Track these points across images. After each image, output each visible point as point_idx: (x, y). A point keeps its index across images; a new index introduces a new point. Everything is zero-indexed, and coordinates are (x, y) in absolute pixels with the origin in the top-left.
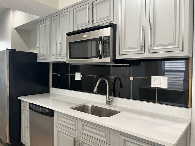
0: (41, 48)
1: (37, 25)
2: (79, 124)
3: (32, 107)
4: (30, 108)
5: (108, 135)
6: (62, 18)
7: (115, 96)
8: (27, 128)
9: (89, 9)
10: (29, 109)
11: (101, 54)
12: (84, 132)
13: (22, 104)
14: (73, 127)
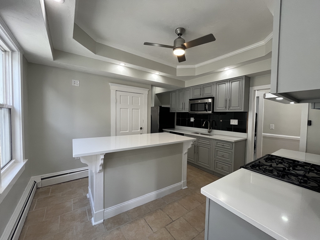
0: (173, 105)
1: (170, 94)
6: (186, 91)
7: (212, 129)
9: (201, 88)
11: (207, 109)
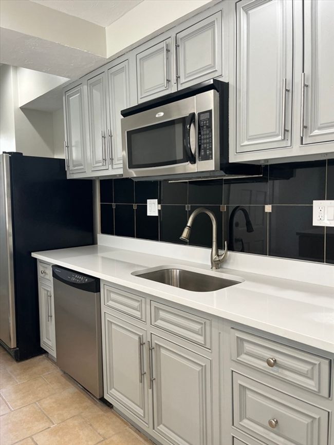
0: (74, 149)
1: (64, 98)
2: (148, 307)
3: (57, 273)
4: (55, 275)
5: (208, 328)
6: (112, 77)
8: (51, 316)
9: (168, 51)
10: (51, 278)
11: (193, 152)
12: (160, 323)
13: (40, 268)
14: (138, 314)
